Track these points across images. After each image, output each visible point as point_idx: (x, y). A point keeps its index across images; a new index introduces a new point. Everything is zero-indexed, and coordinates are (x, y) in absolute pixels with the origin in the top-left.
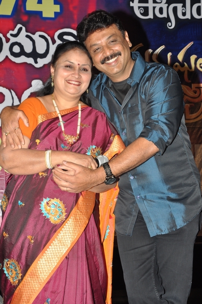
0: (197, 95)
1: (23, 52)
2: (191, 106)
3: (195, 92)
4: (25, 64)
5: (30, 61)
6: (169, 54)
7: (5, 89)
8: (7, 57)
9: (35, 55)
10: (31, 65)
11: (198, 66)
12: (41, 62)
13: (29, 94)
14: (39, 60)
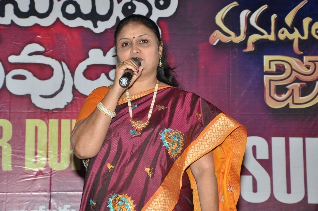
0: (310, 71)
1: (78, 14)
2: (301, 85)
3: (308, 67)
4: (81, 28)
5: (88, 24)
6: (274, 17)
7: (54, 60)
8: (58, 19)
9: (94, 17)
10: (88, 30)
11: (313, 32)
12: (102, 27)
13: (85, 68)
14: (99, 23)
